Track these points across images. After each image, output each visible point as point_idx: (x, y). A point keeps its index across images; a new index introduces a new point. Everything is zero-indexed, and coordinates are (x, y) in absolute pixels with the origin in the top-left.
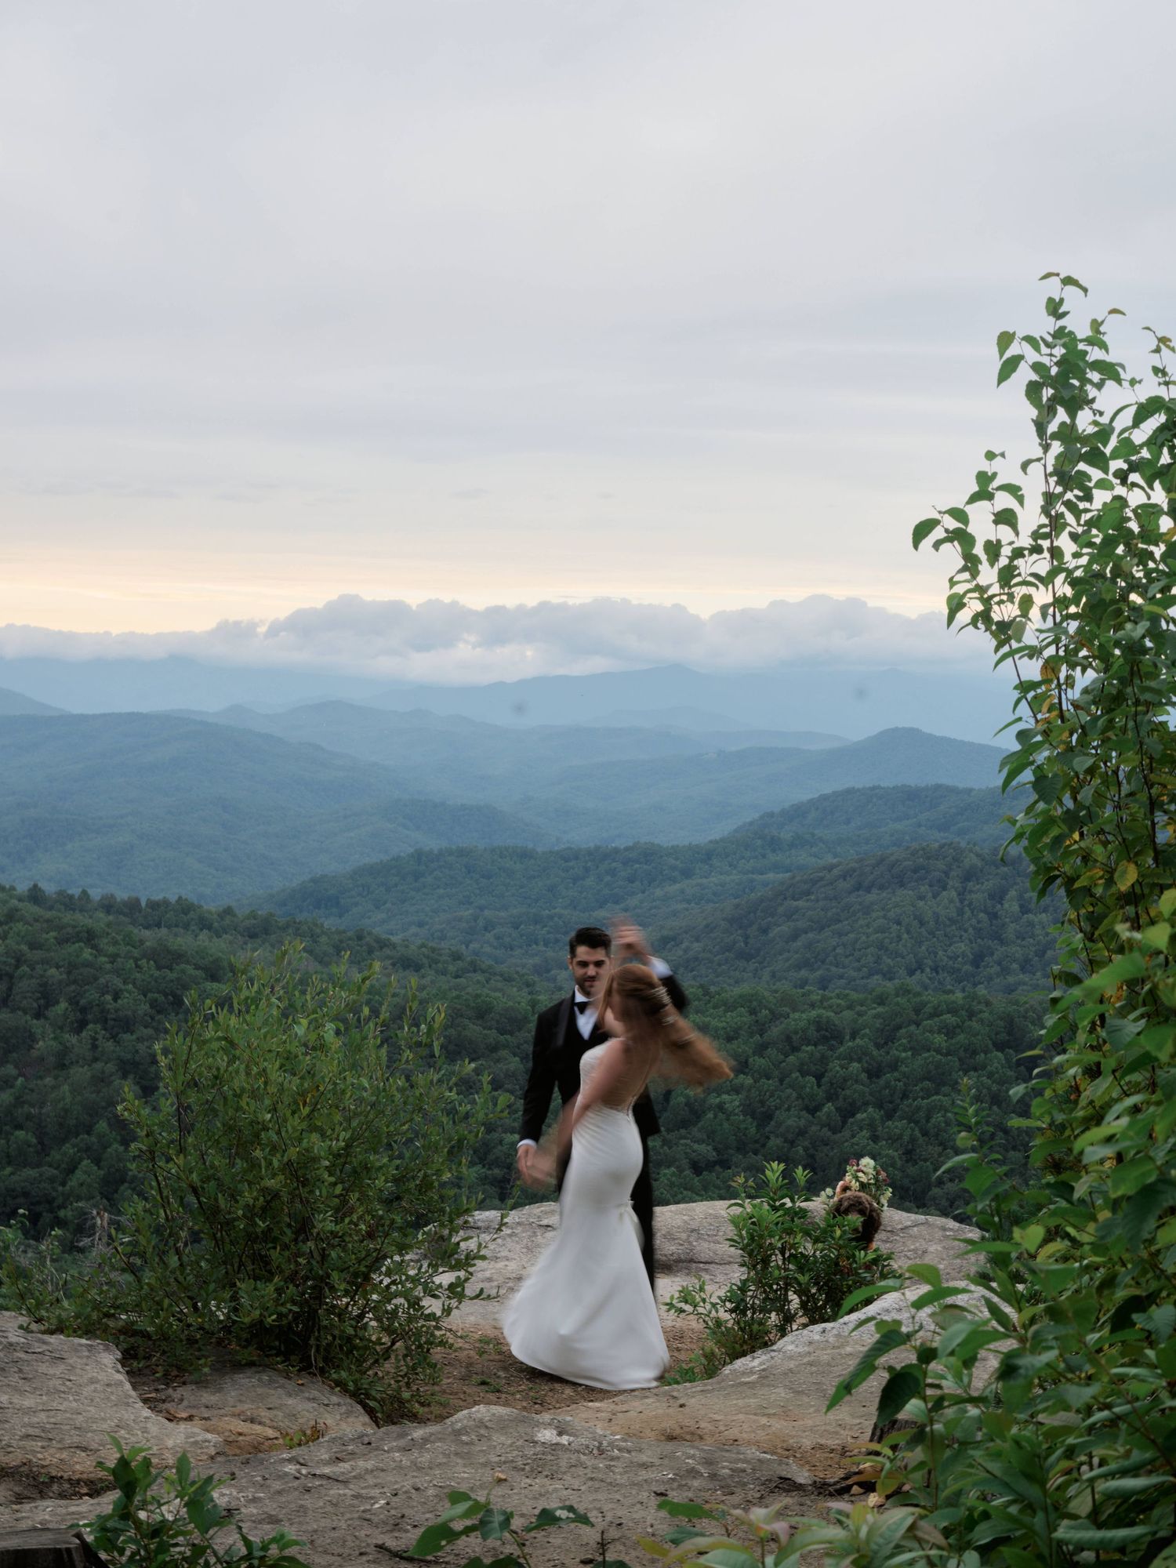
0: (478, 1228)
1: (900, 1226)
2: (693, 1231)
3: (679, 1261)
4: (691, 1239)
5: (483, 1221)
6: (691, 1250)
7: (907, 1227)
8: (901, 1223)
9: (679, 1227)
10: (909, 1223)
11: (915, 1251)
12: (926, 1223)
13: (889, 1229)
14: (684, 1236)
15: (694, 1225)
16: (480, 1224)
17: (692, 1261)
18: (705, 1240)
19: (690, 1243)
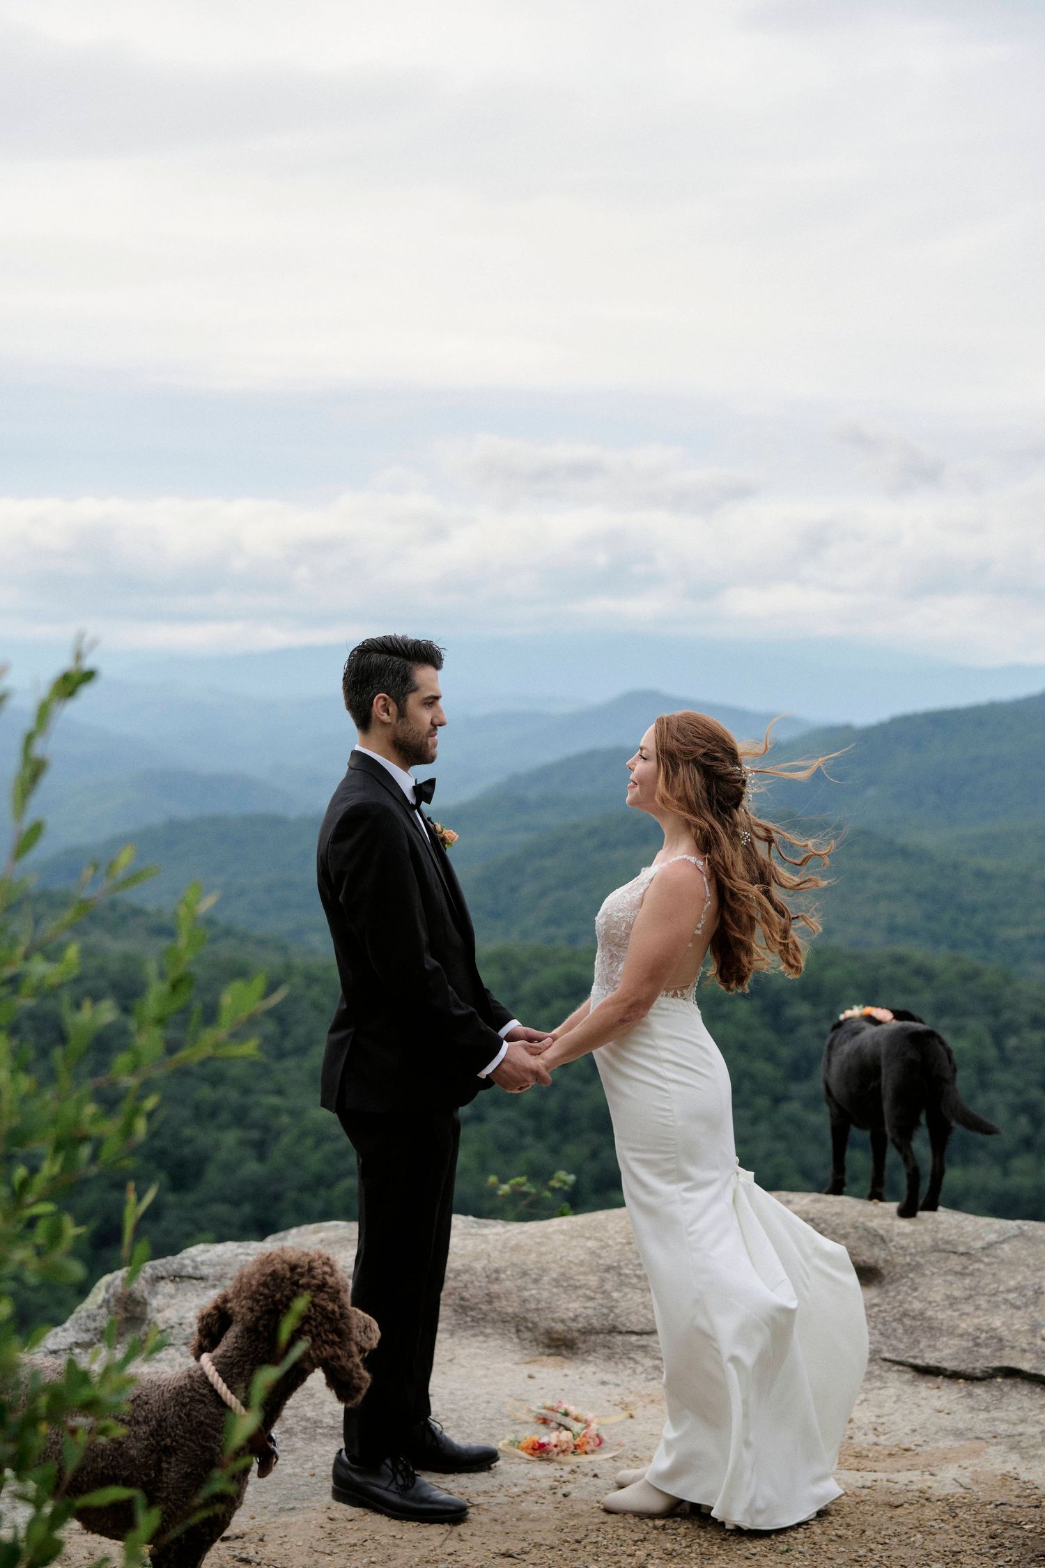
0: (201, 1278)
1: (979, 1244)
2: (608, 1269)
3: (588, 1332)
4: (608, 1286)
5: (212, 1265)
6: (611, 1309)
7: (990, 1245)
8: (978, 1237)
9: (582, 1264)
10: (993, 1237)
11: (1019, 1289)
12: (1022, 1234)
13: (962, 1249)
14: (593, 1280)
15: (609, 1259)
16: (205, 1271)
17: (613, 1330)
18: (634, 1287)
19: (606, 1294)
